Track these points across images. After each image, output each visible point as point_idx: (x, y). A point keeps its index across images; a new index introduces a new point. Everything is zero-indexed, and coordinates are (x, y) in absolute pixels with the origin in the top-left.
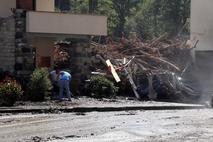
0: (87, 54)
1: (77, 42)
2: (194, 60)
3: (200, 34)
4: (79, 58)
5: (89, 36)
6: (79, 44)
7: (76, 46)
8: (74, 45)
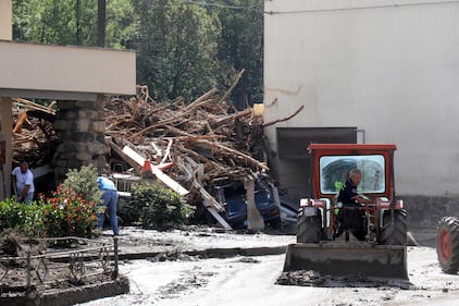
0: (96, 135)
1: (79, 108)
2: (274, 148)
3: (288, 93)
4: (82, 143)
5: (101, 96)
6: (82, 113)
7: (77, 117)
8: (71, 115)
